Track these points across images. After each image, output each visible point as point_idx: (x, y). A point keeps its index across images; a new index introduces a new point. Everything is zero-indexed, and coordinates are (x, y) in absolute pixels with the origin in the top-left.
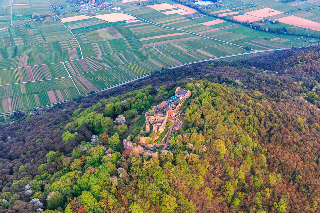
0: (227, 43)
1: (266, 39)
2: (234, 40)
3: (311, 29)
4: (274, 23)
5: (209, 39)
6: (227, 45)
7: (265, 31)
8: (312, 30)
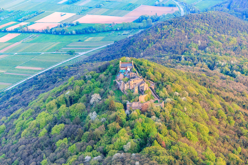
0: (43, 53)
1: (80, 41)
2: (48, 49)
3: (115, 23)
4: (76, 25)
5: (19, 54)
6: (45, 55)
7: (72, 34)
8: (117, 24)
